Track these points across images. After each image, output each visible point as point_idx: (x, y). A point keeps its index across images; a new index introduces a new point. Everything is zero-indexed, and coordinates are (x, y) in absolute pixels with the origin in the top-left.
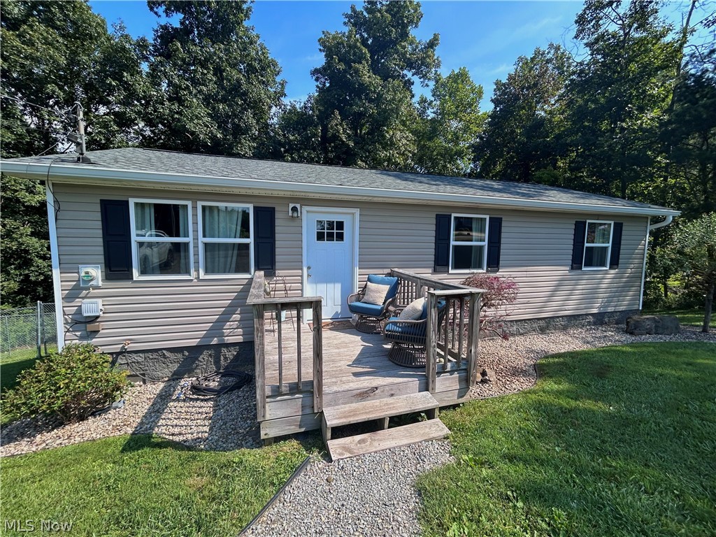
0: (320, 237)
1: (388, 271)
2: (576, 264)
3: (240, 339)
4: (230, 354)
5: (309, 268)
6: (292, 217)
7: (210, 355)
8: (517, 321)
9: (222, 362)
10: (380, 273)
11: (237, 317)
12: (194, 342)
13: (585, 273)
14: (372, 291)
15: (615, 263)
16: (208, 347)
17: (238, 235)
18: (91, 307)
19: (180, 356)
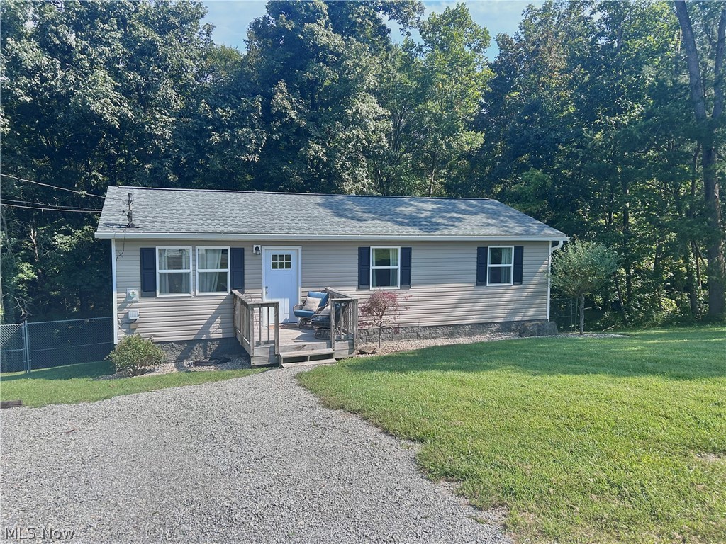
0: (274, 266)
1: (323, 289)
2: (481, 281)
3: (220, 336)
4: (214, 346)
5: (266, 288)
6: (256, 254)
7: (201, 347)
8: (429, 327)
9: (208, 352)
10: (318, 291)
11: (218, 321)
12: (191, 338)
13: (489, 289)
14: (310, 302)
15: (518, 279)
16: (200, 341)
17: (219, 267)
18: (134, 313)
19: (182, 346)
